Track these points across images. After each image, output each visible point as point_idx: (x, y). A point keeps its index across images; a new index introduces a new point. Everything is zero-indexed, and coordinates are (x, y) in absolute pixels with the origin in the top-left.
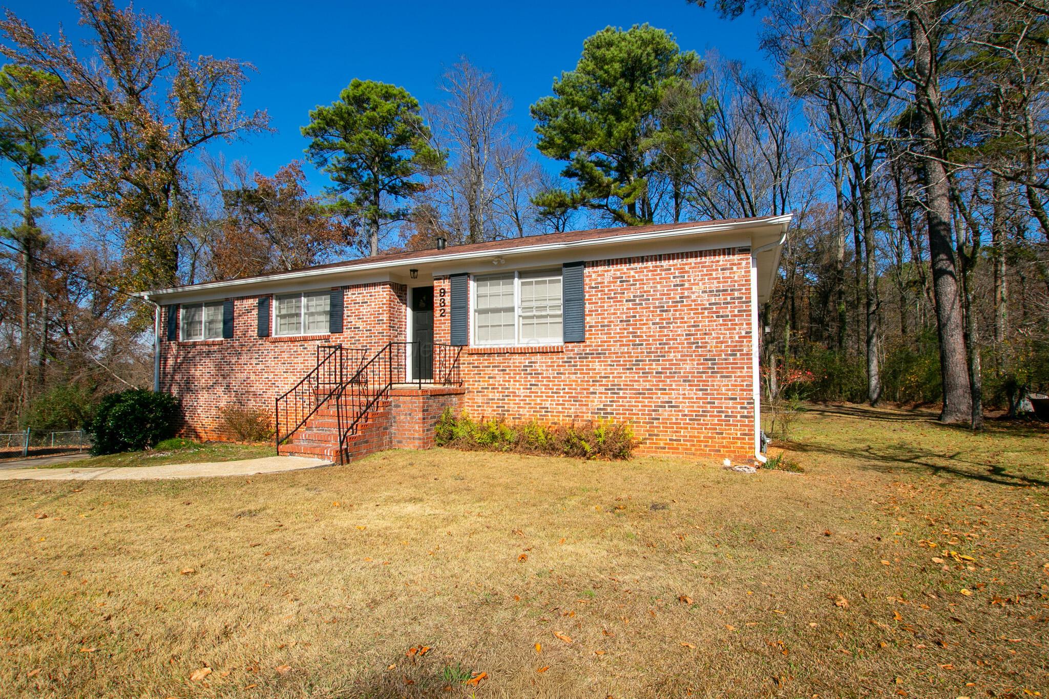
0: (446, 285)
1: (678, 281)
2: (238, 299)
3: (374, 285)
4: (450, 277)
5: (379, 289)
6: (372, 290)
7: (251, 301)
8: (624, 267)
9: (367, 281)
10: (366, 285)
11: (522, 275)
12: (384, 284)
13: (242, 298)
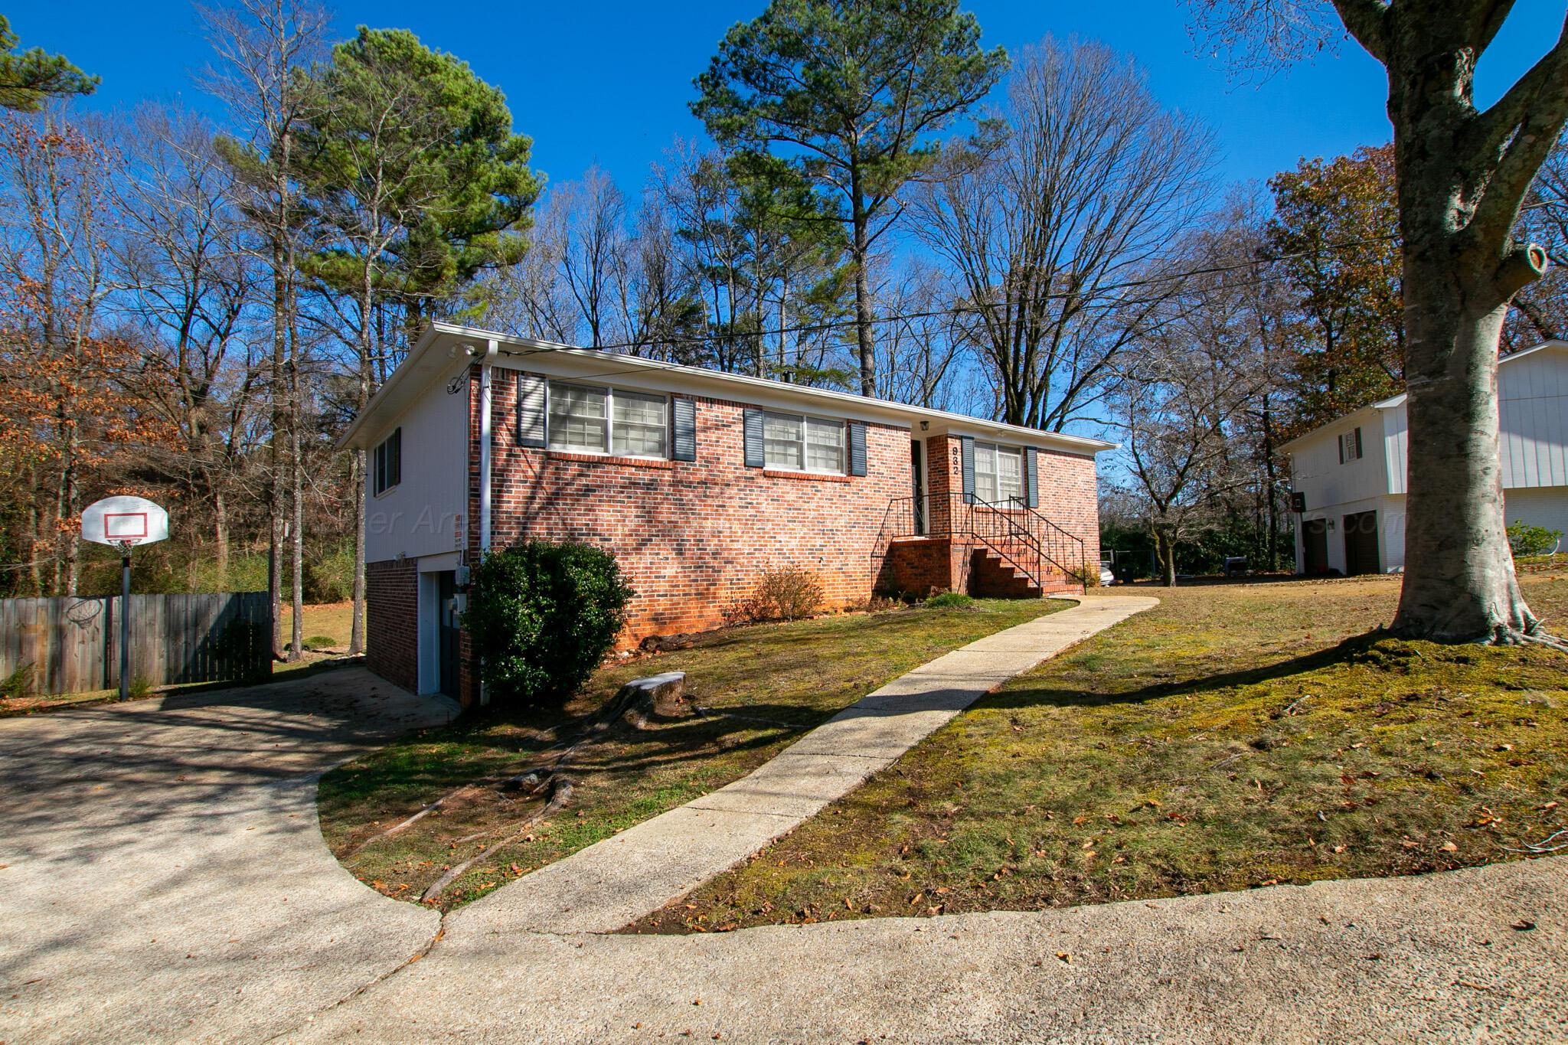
0: (957, 444)
1: (1072, 472)
2: (701, 399)
3: (897, 428)
4: (961, 438)
5: (901, 434)
6: (894, 433)
7: (728, 409)
8: (1053, 456)
9: (890, 423)
10: (888, 427)
11: (1003, 448)
12: (906, 430)
13: (712, 401)
